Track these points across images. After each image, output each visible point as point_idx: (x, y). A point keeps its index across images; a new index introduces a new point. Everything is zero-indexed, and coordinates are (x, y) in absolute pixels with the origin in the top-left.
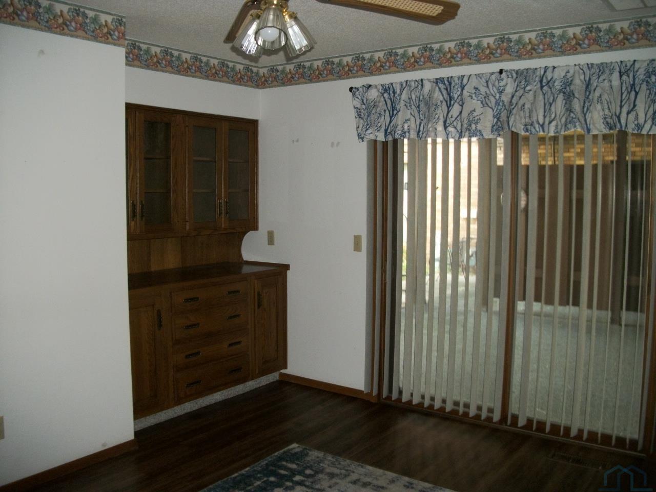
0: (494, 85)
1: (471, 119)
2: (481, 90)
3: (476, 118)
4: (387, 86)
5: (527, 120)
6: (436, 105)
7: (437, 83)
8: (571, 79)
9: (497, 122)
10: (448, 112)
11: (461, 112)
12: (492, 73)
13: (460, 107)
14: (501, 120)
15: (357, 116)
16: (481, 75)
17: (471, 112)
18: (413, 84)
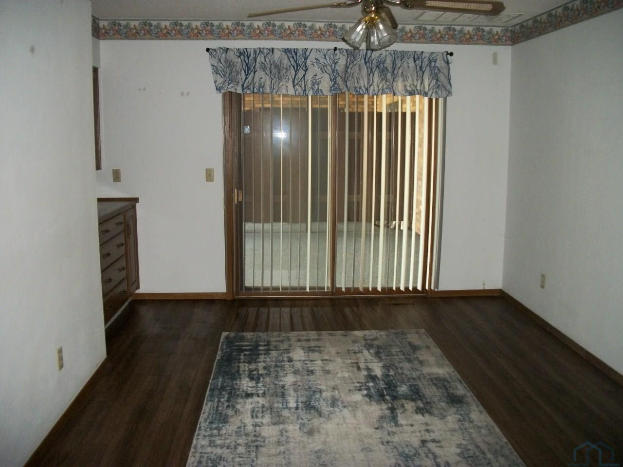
0: (330, 58)
1: (314, 81)
2: (321, 61)
3: (318, 81)
4: (242, 50)
5: (356, 84)
6: (286, 69)
7: (286, 52)
8: (384, 59)
9: (334, 85)
10: (296, 75)
11: (304, 76)
12: (329, 50)
13: (304, 72)
14: (337, 83)
15: (214, 72)
16: (320, 50)
17: (314, 76)
18: (265, 51)
